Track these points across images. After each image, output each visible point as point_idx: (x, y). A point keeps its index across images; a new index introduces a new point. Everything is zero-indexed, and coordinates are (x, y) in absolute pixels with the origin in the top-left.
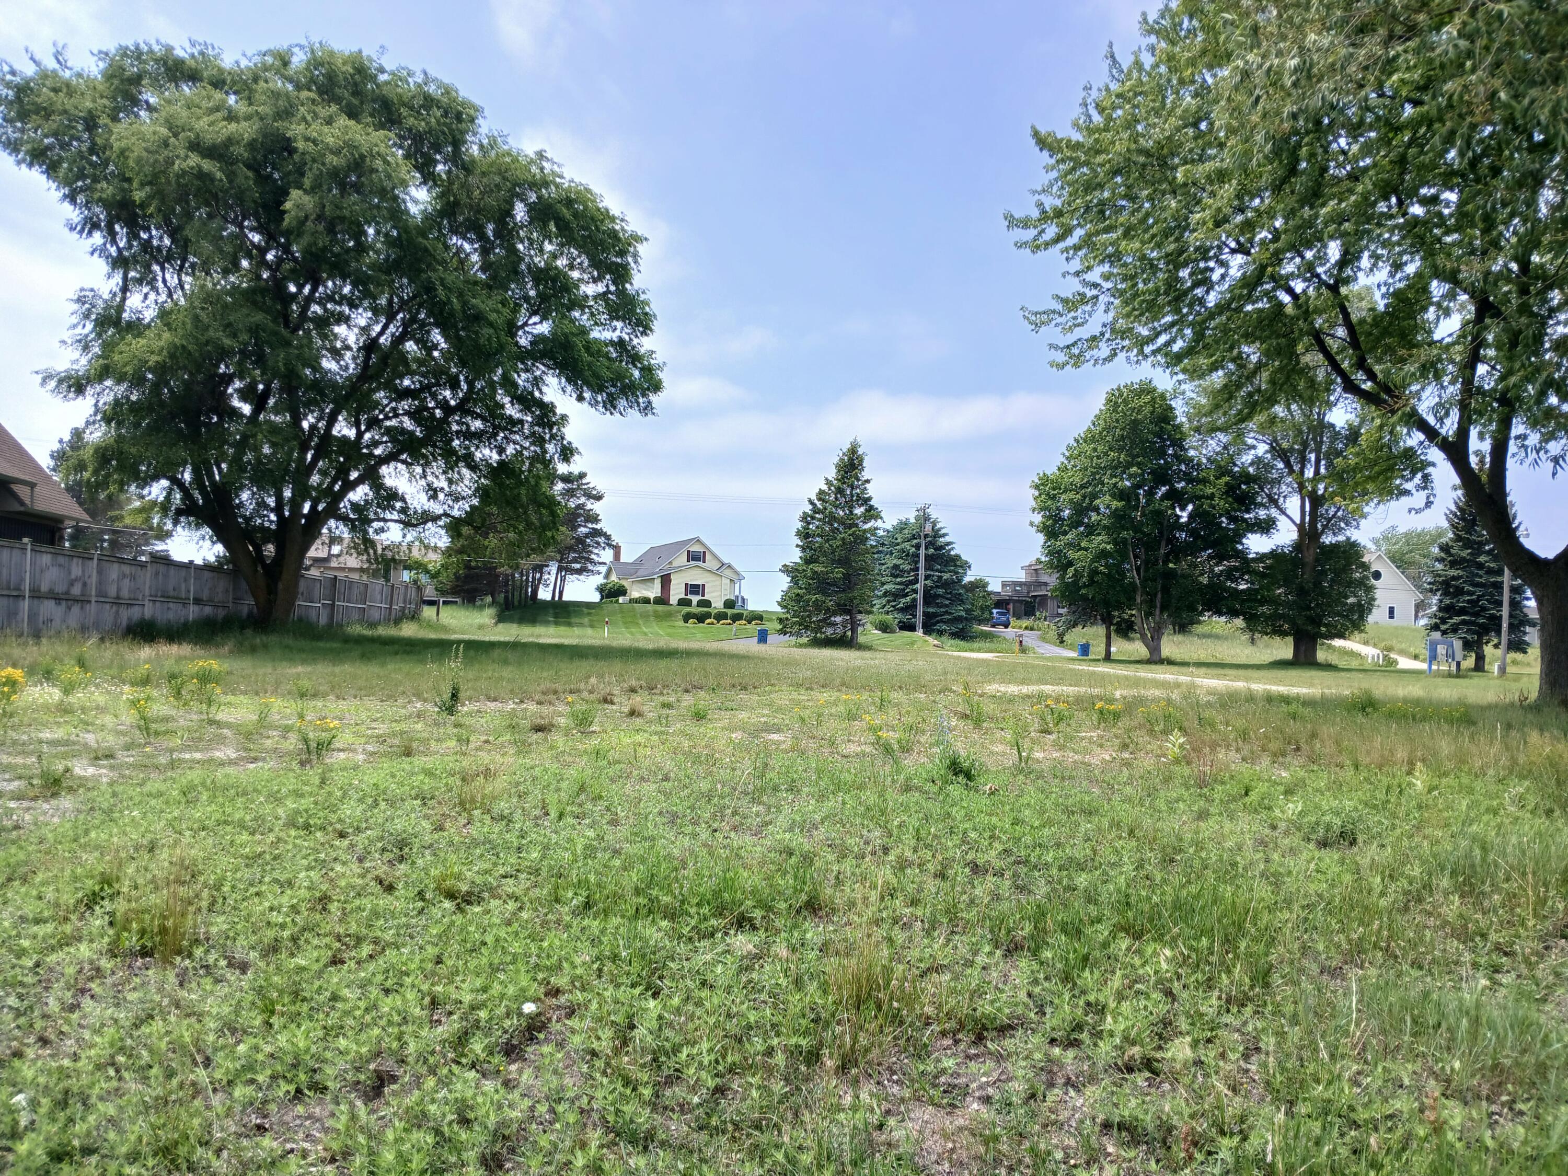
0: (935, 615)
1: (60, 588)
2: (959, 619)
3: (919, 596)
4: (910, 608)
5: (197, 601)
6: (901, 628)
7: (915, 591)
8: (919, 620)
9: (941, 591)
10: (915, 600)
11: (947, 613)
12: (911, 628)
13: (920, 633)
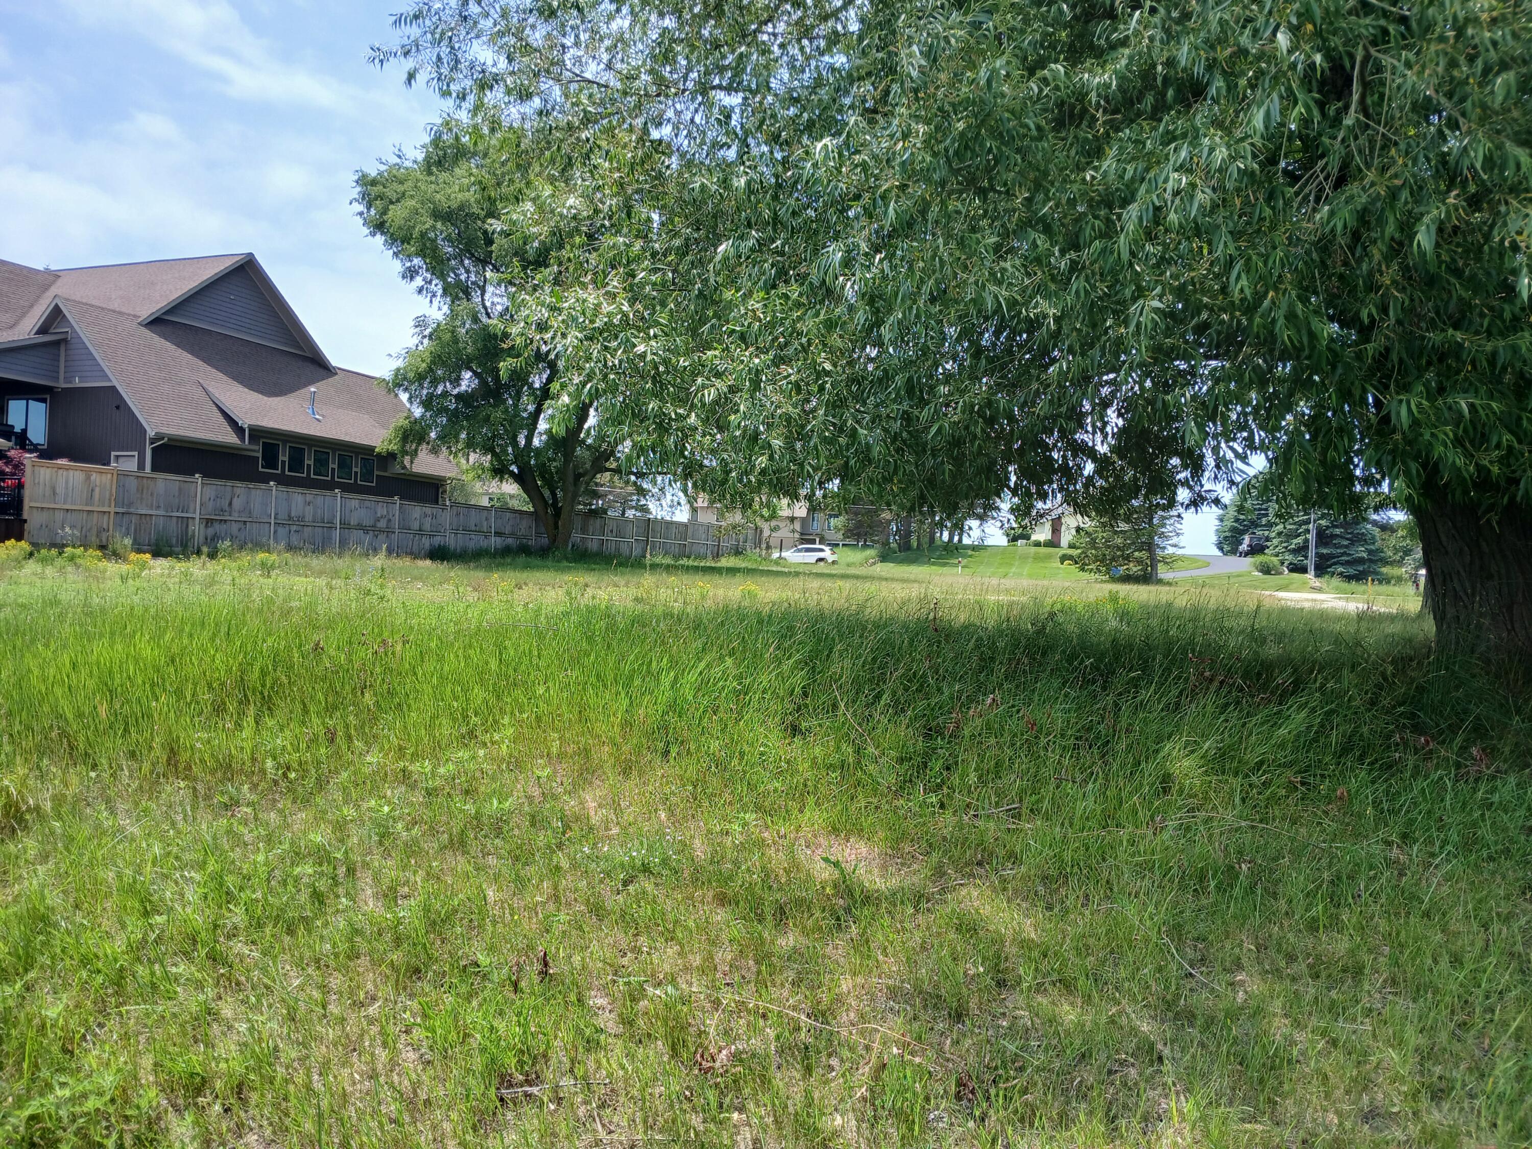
0: (1331, 556)
1: (367, 522)
2: (1361, 561)
3: (1312, 537)
4: (1302, 550)
5: (497, 534)
6: (1291, 571)
7: (1308, 531)
8: (1310, 563)
9: (1338, 531)
10: (1306, 541)
11: (1343, 554)
12: (1303, 570)
13: (1310, 575)
